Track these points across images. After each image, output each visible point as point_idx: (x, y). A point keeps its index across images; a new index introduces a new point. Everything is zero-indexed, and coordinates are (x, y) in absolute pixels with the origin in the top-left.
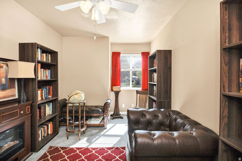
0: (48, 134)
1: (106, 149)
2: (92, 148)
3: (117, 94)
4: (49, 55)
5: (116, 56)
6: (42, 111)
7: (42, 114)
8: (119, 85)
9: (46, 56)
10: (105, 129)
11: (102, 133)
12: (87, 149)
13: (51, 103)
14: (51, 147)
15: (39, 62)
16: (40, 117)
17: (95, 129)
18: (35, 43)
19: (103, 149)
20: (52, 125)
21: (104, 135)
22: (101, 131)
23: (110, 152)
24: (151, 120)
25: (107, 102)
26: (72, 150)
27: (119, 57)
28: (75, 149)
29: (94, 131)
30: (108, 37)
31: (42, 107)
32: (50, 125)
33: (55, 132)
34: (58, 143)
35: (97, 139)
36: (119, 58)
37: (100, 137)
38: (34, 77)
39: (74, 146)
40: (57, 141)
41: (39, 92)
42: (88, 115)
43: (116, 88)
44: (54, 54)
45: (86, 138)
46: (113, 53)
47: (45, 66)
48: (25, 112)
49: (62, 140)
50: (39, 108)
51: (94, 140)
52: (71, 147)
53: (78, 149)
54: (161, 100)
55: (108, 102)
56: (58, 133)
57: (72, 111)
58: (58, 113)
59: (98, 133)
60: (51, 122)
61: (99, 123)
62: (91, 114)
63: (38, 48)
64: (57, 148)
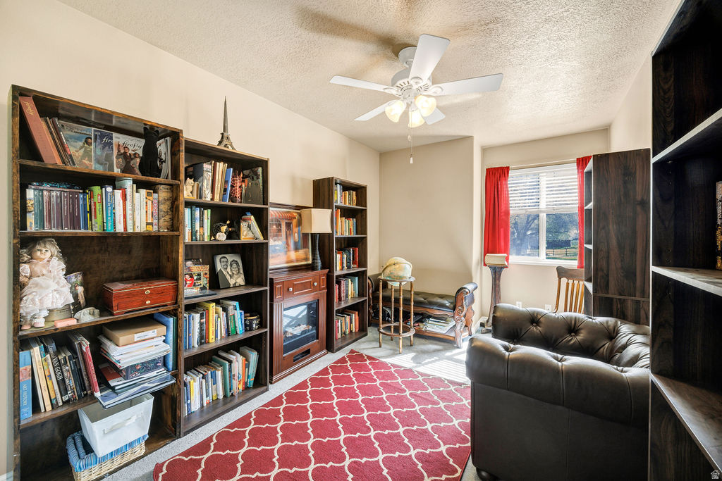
0: (351, 331)
1: (446, 382)
2: (418, 373)
3: (497, 272)
4: (354, 192)
5: (496, 178)
6: (342, 289)
7: (342, 295)
8: (506, 251)
9: (350, 194)
10: (458, 347)
11: (448, 354)
12: (410, 370)
13: (357, 278)
14: (352, 351)
15: (337, 207)
16: (340, 299)
17: (436, 344)
18: (333, 178)
19: (440, 380)
20: (357, 317)
21: (450, 359)
22: (445, 349)
23: (452, 388)
24: (554, 337)
25: (462, 288)
26: (384, 365)
27: (506, 180)
28: (389, 365)
29: (432, 346)
30: (470, 138)
31: (342, 282)
32: (355, 316)
33: (362, 331)
34: (364, 349)
35: (433, 361)
36: (504, 182)
37: (441, 359)
38: (329, 231)
39: (389, 361)
40: (363, 346)
41: (339, 256)
42: (420, 310)
43: (493, 259)
44: (360, 191)
45: (413, 354)
46: (487, 169)
47: (347, 213)
48: (319, 284)
49: (371, 346)
50: (339, 283)
51: (427, 361)
52: (384, 360)
53: (394, 366)
54: (610, 296)
55: (465, 288)
56: (366, 335)
57: (390, 298)
58: (367, 298)
59: (439, 350)
60: (357, 313)
61: (444, 332)
62: (428, 310)
63: (336, 184)
64: (362, 355)
